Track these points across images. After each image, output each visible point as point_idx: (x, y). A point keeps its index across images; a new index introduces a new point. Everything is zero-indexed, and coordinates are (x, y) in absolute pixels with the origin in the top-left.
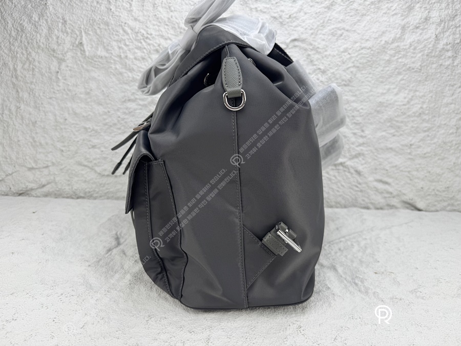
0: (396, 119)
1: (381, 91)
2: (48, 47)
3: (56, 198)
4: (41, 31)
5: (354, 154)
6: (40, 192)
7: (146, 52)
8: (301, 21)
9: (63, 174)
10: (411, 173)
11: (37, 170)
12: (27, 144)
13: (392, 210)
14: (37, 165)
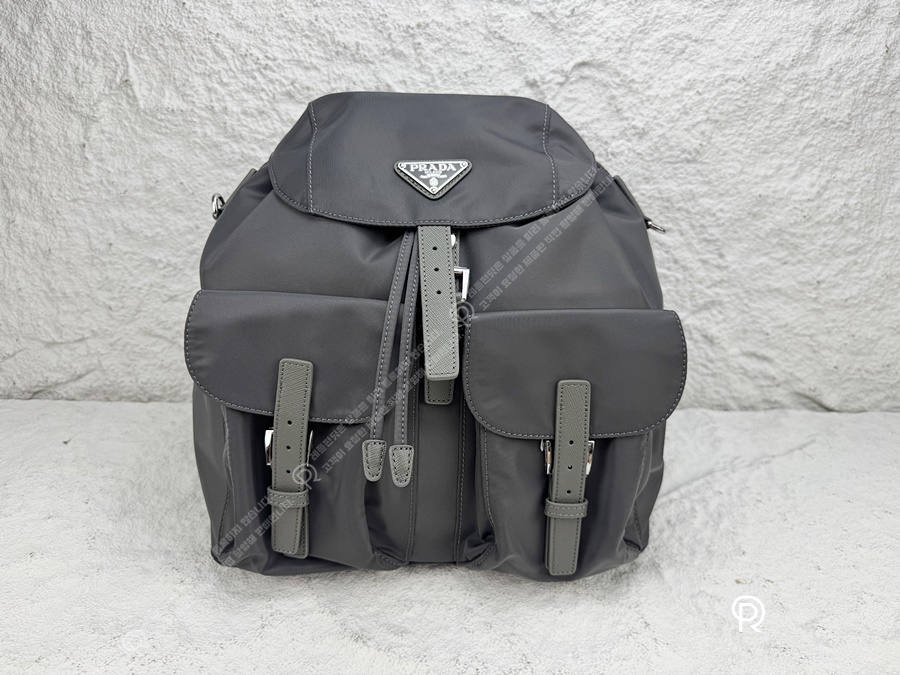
0: (792, 230)
1: (762, 172)
2: (57, 90)
3: (107, 400)
4: (38, 56)
5: (701, 302)
6: (73, 389)
7: (265, 97)
8: (596, 22)
9: (116, 353)
10: (814, 338)
11: (63, 346)
12: (38, 295)
13: (774, 412)
14: (61, 337)
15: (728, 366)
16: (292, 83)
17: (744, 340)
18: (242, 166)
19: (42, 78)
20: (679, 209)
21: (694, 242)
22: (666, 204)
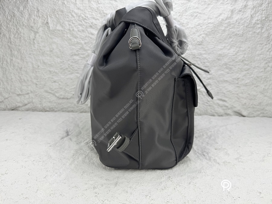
0: (229, 64)
1: (220, 48)
2: (28, 25)
3: (33, 111)
4: (24, 16)
6: (24, 108)
9: (37, 98)
10: (238, 95)
11: (22, 96)
14: (22, 93)
15: (214, 103)
16: (92, 23)
17: (218, 95)
19: (25, 22)
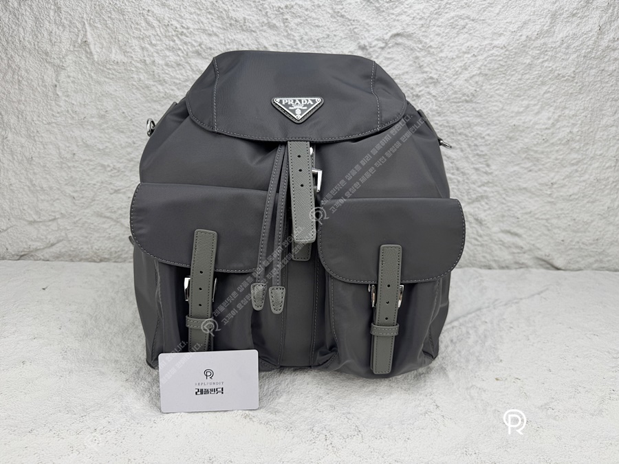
0: (535, 149)
3: (72, 261)
4: (24, 23)
5: (474, 196)
6: (47, 253)
7: (181, 54)
8: (407, 6)
9: (77, 229)
10: (549, 221)
11: (41, 224)
12: (23, 189)
13: (522, 270)
15: (491, 239)
16: (200, 45)
17: (503, 222)
18: (165, 101)
19: (27, 39)
20: (460, 134)
21: (470, 156)
22: (452, 130)
